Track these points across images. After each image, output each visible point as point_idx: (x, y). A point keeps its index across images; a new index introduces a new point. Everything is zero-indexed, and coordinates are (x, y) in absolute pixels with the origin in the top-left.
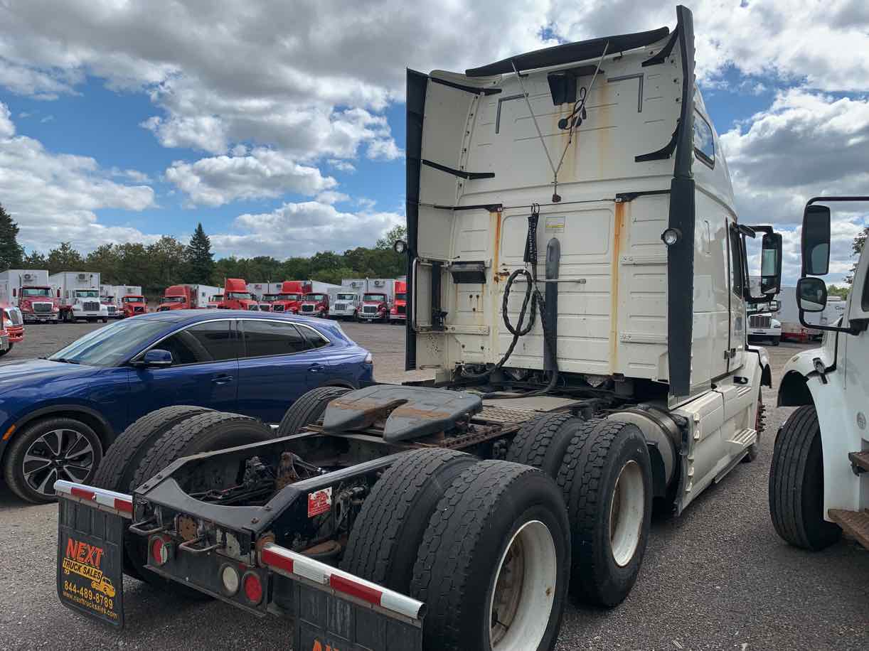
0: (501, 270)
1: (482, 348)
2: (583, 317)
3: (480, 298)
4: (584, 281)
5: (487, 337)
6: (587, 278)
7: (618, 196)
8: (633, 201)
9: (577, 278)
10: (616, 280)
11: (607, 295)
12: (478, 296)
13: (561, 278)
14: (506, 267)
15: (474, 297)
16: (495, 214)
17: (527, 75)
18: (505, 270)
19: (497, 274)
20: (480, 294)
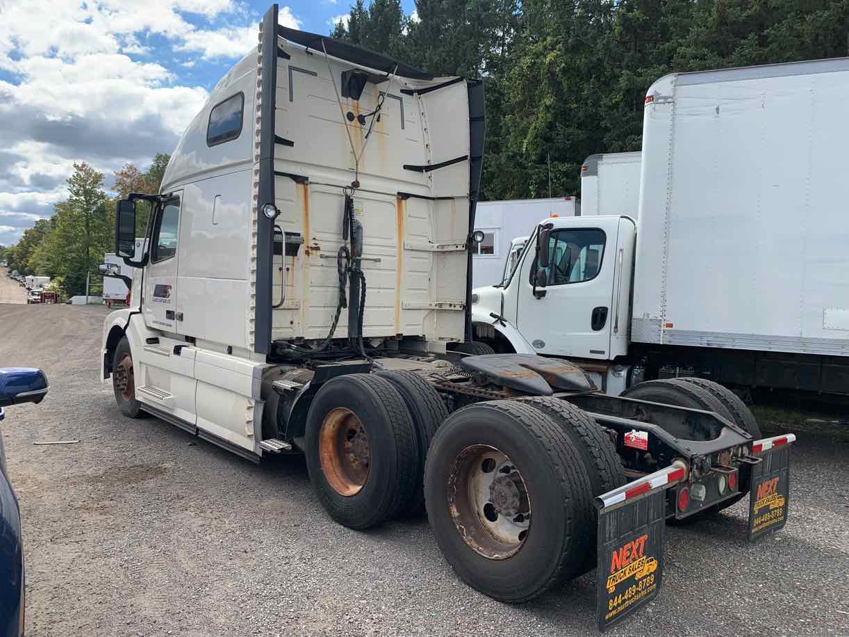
0: (311, 244)
1: (292, 323)
2: (377, 290)
3: (290, 271)
4: (379, 260)
5: (296, 311)
6: (382, 258)
7: (399, 193)
8: (408, 200)
9: (376, 257)
10: (400, 260)
11: (394, 273)
12: (288, 269)
13: (363, 256)
14: (317, 242)
15: (284, 270)
16: (301, 186)
17: (312, 54)
18: (316, 244)
19: (308, 247)
20: (290, 267)
